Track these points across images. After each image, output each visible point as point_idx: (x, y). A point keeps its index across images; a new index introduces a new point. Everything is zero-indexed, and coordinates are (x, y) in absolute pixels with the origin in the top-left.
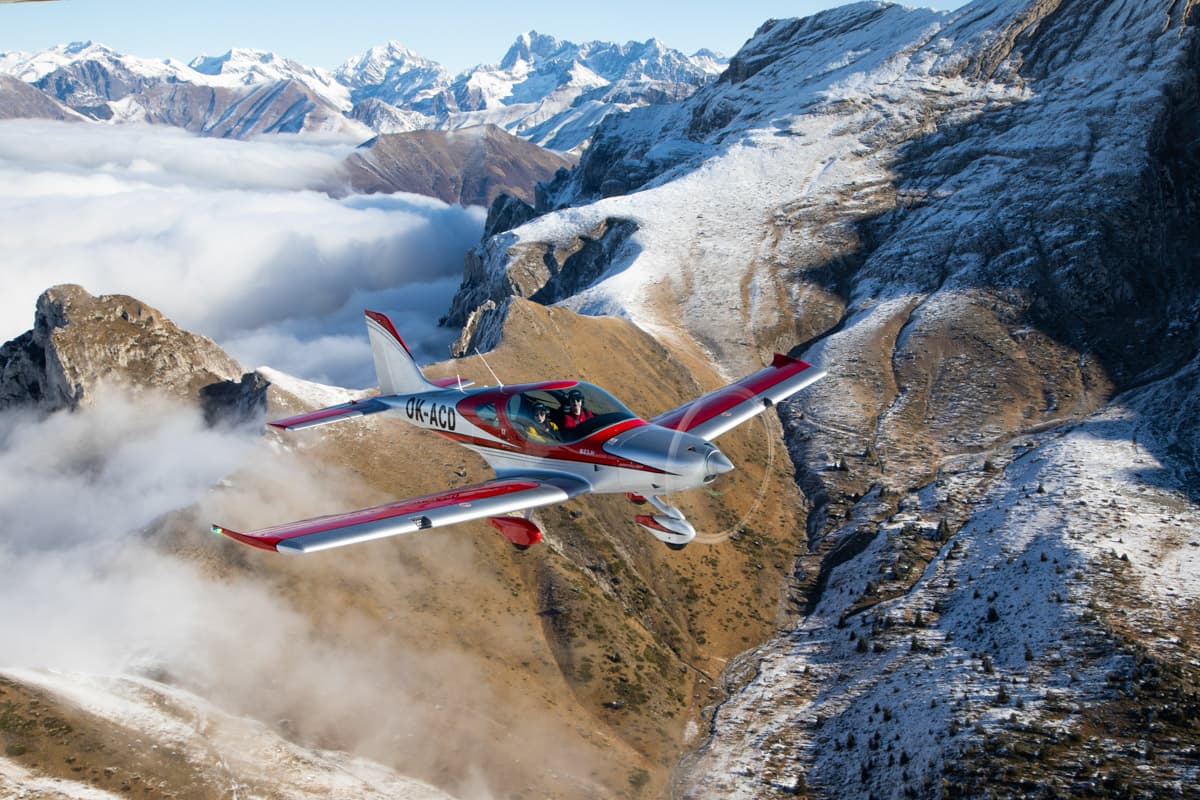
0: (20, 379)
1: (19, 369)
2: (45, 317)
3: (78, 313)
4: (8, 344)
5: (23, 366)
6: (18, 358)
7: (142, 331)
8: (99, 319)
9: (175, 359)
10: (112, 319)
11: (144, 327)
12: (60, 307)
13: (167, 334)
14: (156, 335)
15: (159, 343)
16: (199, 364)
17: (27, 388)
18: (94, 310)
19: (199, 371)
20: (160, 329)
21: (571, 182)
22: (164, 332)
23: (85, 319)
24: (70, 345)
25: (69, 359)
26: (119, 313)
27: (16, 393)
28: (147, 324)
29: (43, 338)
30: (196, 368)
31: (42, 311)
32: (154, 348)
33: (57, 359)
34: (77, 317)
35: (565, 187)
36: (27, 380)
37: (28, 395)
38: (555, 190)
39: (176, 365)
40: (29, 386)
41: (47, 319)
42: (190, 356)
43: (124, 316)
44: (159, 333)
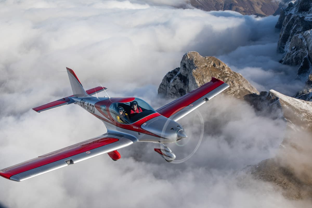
0: (176, 87)
1: (176, 84)
2: (185, 64)
3: (199, 64)
4: (169, 73)
5: (177, 82)
6: (175, 79)
7: (221, 72)
8: (206, 66)
9: (233, 83)
10: (210, 67)
11: (221, 70)
12: (192, 61)
13: (229, 73)
14: (226, 73)
15: (228, 77)
16: (242, 86)
17: (178, 90)
18: (204, 63)
19: (242, 88)
20: (227, 71)
21: (294, 7)
22: (228, 72)
23: (202, 66)
24: (199, 77)
25: (199, 83)
26: (212, 64)
27: (174, 92)
28: (222, 69)
29: (184, 72)
30: (241, 87)
31: (184, 62)
32: (226, 79)
33: (195, 82)
34: (199, 65)
35: (291, 10)
36: (178, 87)
37: (179, 93)
38: (288, 11)
39: (234, 86)
40: (179, 90)
41: (186, 65)
42: (238, 82)
43: (214, 65)
44: (227, 72)
